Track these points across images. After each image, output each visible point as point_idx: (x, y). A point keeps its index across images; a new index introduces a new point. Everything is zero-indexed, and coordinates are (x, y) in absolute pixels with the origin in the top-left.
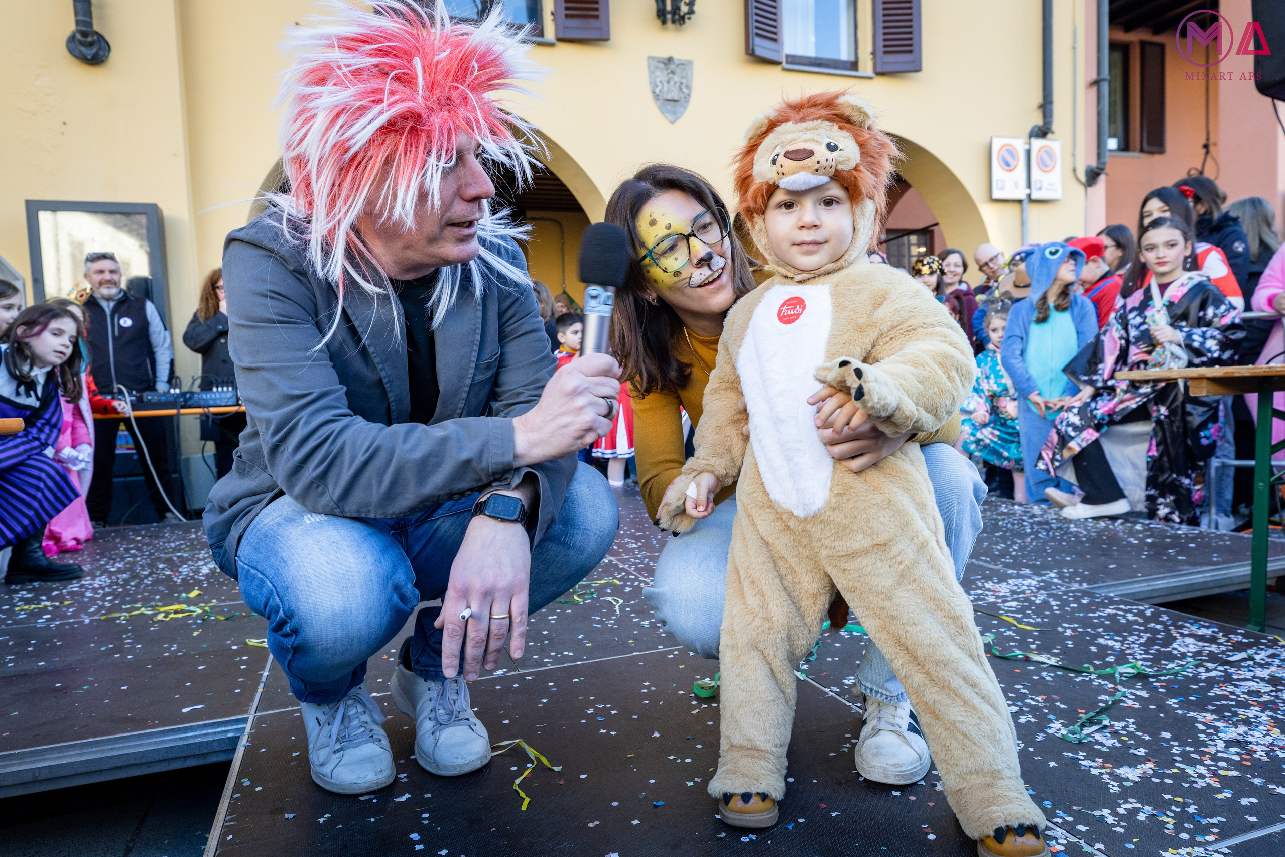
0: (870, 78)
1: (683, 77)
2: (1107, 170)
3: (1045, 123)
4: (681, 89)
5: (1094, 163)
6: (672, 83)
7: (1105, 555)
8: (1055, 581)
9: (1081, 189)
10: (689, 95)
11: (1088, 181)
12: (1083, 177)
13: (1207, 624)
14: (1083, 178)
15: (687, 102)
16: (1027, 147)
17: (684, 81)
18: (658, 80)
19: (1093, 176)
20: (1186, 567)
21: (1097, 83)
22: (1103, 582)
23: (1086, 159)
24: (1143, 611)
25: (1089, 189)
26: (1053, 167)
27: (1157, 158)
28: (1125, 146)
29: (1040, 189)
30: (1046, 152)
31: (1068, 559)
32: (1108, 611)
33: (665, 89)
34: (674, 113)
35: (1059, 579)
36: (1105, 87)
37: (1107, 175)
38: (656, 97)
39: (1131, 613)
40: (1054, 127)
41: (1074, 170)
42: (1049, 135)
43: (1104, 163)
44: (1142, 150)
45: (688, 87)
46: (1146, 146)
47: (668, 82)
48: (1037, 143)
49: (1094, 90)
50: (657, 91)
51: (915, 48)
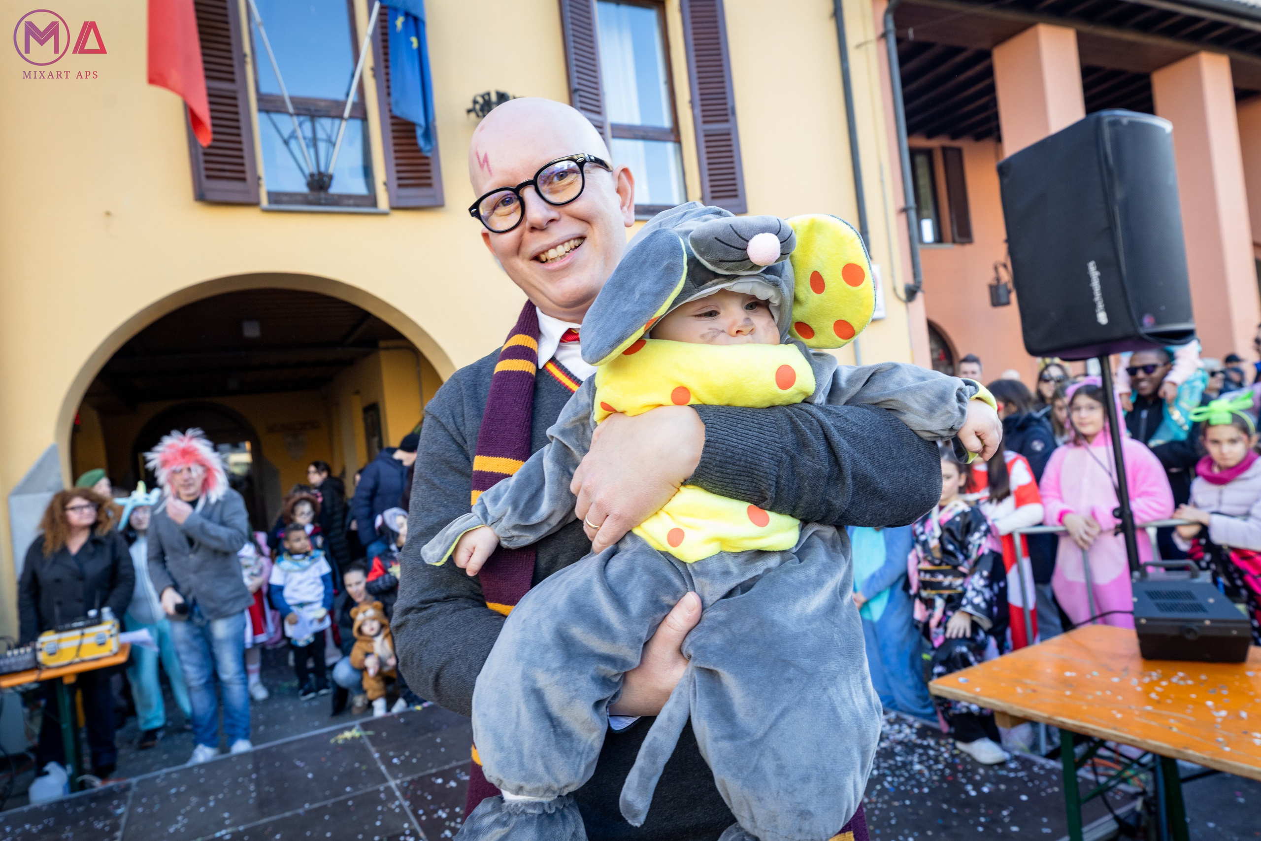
2: (924, 286)
5: (910, 281)
9: (903, 305)
11: (907, 298)
14: (903, 295)
19: (911, 293)
21: (905, 210)
23: (903, 278)
25: (911, 305)
27: (968, 248)
28: (939, 238)
37: (923, 292)
41: (895, 289)
43: (920, 282)
44: (954, 242)
46: (957, 238)
49: (903, 217)
51: (739, 193)
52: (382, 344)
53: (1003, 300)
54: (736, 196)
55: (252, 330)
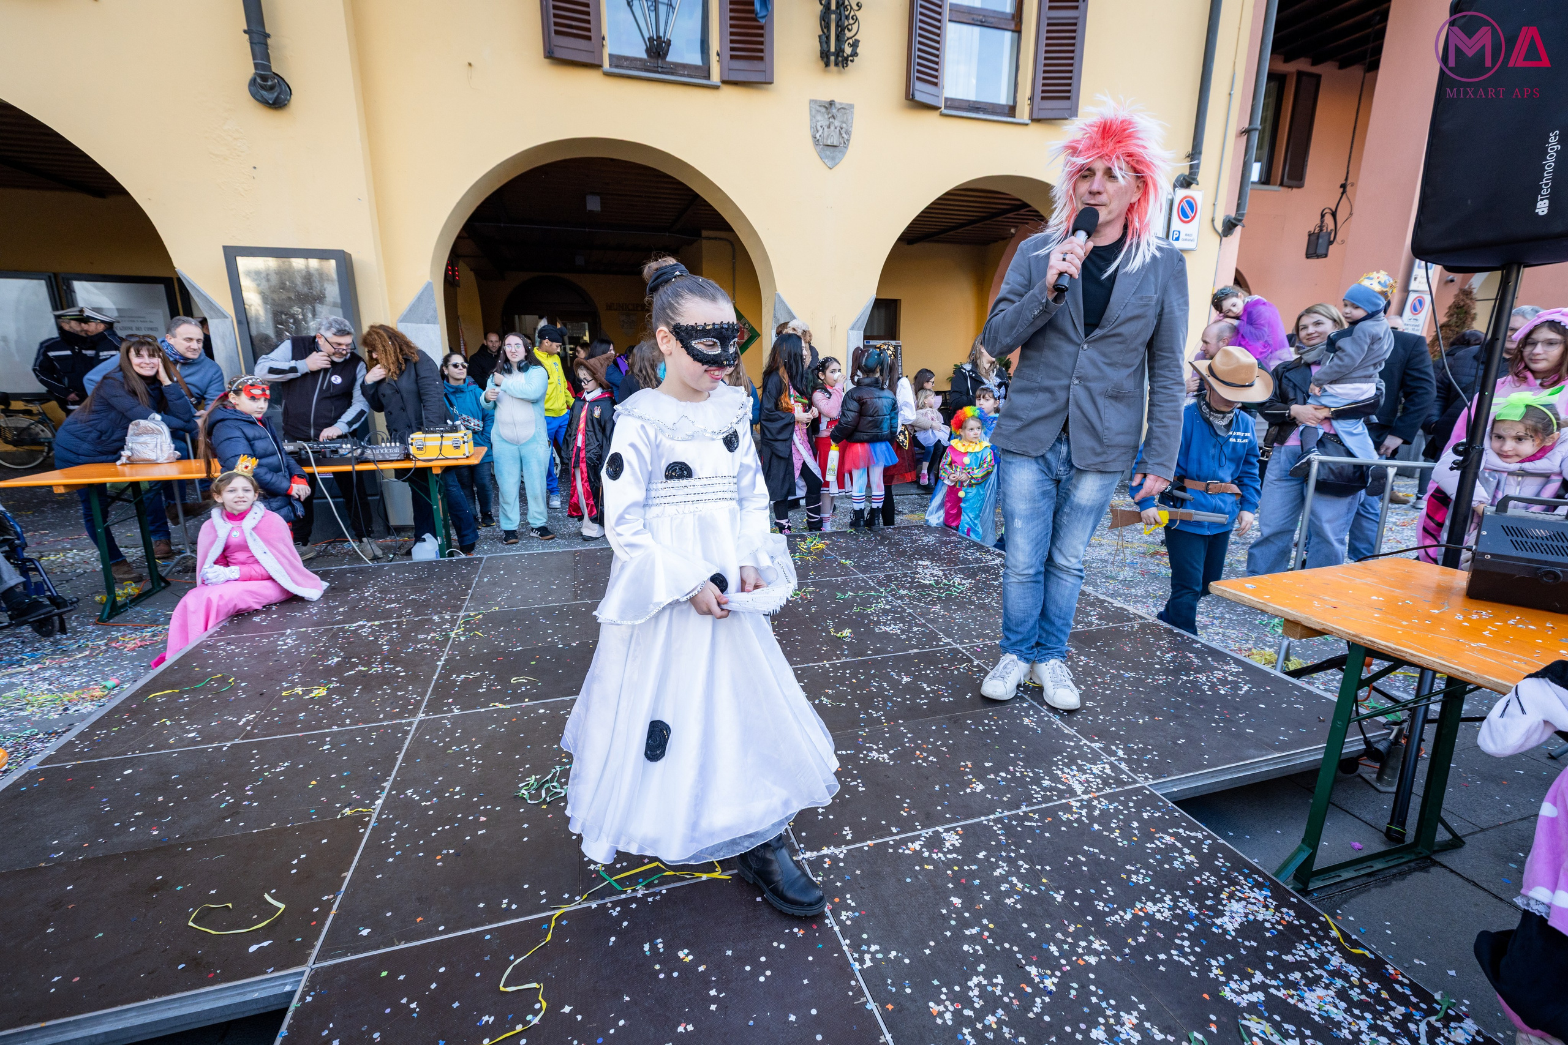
0: (1027, 125)
1: (843, 122)
3: (1191, 173)
4: (841, 134)
5: (1232, 214)
6: (832, 128)
7: (1176, 717)
8: (1123, 766)
9: (1218, 239)
10: (848, 140)
11: (1224, 231)
12: (1220, 227)
13: (1261, 879)
14: (1220, 229)
15: (846, 148)
16: (1170, 197)
17: (844, 125)
18: (819, 124)
19: (1229, 226)
20: (1252, 751)
21: (1247, 132)
22: (1169, 776)
23: (1226, 208)
24: (1200, 842)
25: (1226, 239)
26: (1193, 218)
27: (1295, 190)
28: (1266, 179)
29: (1177, 239)
30: (1188, 202)
31: (1141, 721)
32: (1168, 839)
33: (826, 134)
34: (833, 159)
35: (1128, 762)
36: (1255, 137)
37: (1243, 226)
38: (816, 142)
39: (1189, 846)
40: (1199, 178)
41: (1213, 221)
42: (1193, 186)
43: (1243, 215)
44: (1281, 184)
45: (848, 133)
46: (1286, 181)
47: (829, 127)
48: (1181, 193)
49: (1243, 140)
50: (818, 136)
51: (1073, 95)
52: (705, 233)
53: (1320, 251)
54: (1068, 98)
55: (593, 204)
